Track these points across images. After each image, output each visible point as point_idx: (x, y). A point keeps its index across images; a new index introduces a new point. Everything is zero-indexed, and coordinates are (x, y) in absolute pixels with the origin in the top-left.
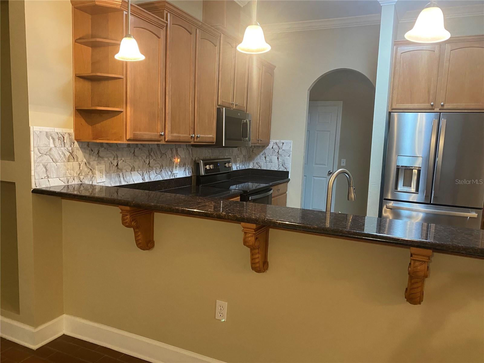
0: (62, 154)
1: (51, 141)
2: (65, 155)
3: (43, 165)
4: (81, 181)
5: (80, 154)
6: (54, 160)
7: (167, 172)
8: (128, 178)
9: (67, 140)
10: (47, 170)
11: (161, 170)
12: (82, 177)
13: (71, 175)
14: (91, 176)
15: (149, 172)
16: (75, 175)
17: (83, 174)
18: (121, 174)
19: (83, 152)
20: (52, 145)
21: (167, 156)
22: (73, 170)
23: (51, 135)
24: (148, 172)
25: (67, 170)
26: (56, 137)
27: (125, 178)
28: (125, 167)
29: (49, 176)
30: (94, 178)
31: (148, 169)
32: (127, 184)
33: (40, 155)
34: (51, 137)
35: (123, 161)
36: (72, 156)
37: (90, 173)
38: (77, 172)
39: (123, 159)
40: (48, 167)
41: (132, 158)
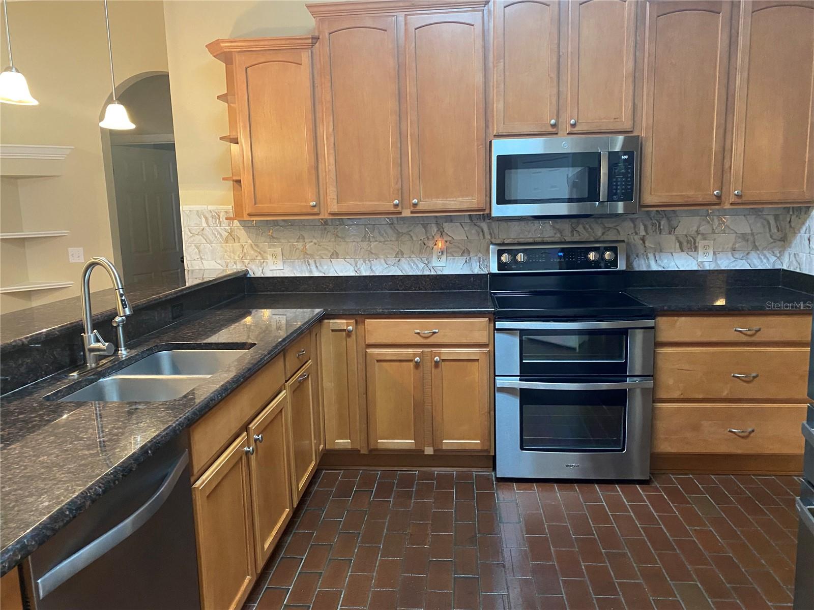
0: (217, 234)
1: (203, 220)
2: (221, 235)
3: (195, 246)
4: (246, 266)
5: (242, 233)
6: (208, 240)
7: (415, 263)
8: (325, 267)
9: (222, 219)
10: (199, 252)
11: (398, 259)
12: (246, 262)
13: (231, 258)
14: (260, 262)
15: (369, 260)
16: (237, 258)
17: (248, 258)
18: (312, 262)
19: (247, 232)
20: (204, 225)
21: (414, 239)
22: (233, 253)
23: (203, 214)
24: (367, 262)
25: (225, 252)
26: (209, 216)
27: (319, 267)
28: (320, 252)
29: (203, 257)
30: (265, 263)
31: (366, 256)
32: (324, 275)
33: (192, 235)
34: (202, 216)
35: (315, 244)
36: (231, 236)
37: (259, 258)
38: (239, 255)
39: (315, 241)
40: (202, 247)
41: (333, 240)
